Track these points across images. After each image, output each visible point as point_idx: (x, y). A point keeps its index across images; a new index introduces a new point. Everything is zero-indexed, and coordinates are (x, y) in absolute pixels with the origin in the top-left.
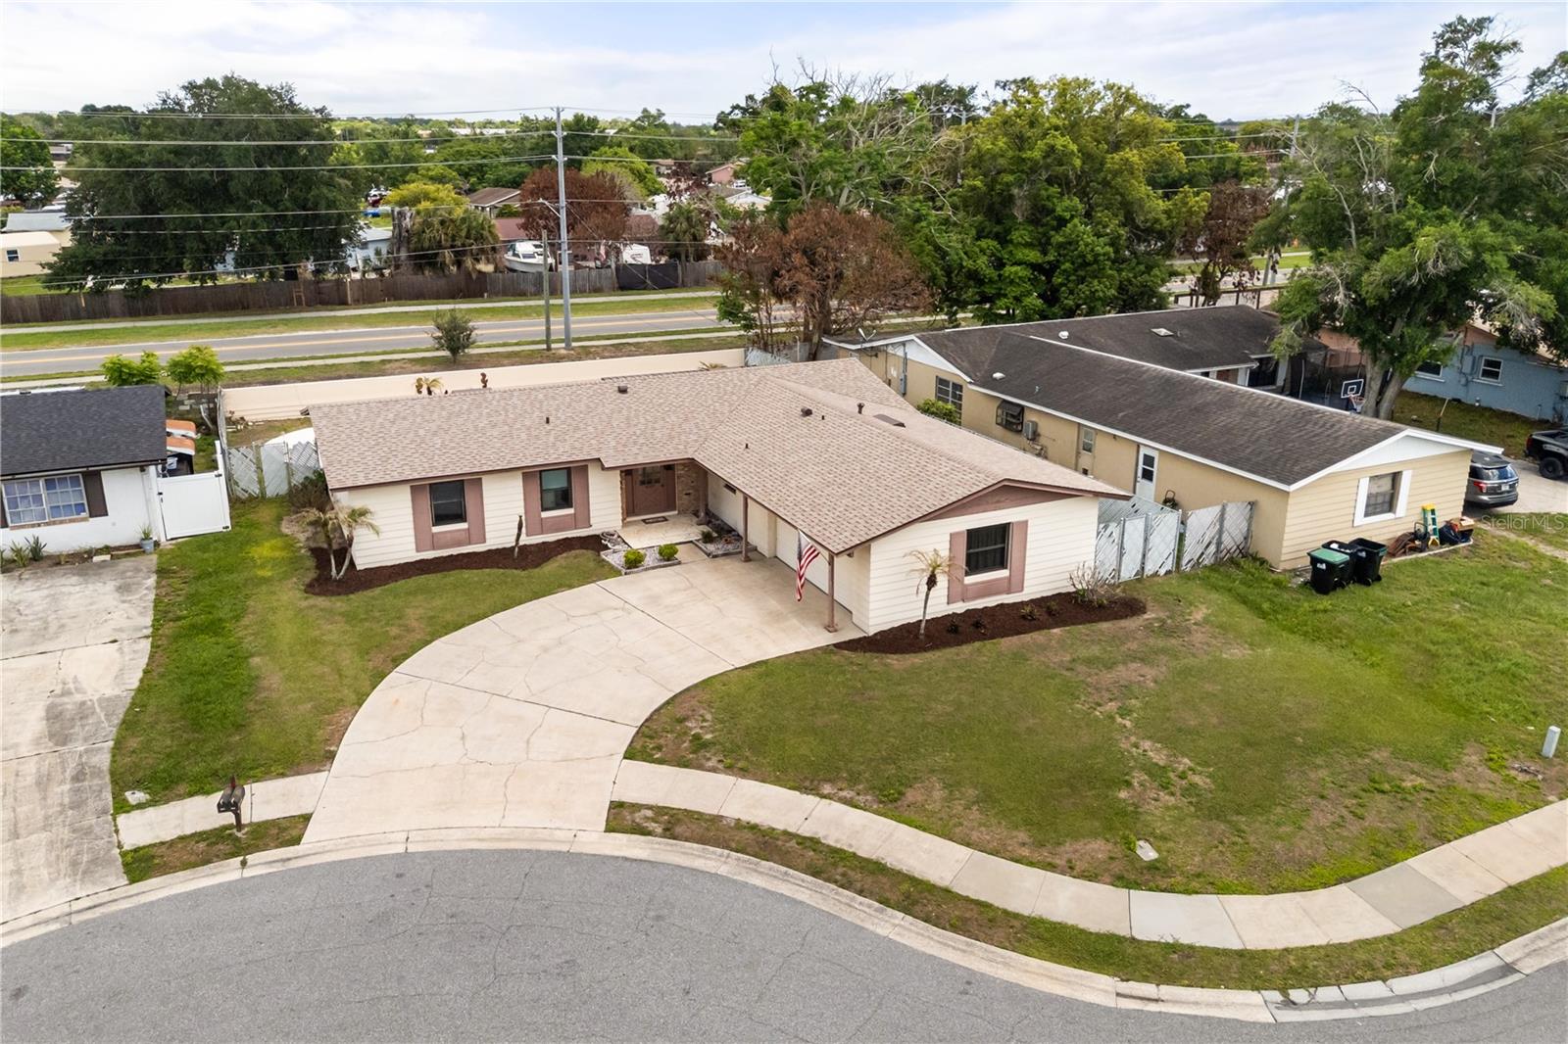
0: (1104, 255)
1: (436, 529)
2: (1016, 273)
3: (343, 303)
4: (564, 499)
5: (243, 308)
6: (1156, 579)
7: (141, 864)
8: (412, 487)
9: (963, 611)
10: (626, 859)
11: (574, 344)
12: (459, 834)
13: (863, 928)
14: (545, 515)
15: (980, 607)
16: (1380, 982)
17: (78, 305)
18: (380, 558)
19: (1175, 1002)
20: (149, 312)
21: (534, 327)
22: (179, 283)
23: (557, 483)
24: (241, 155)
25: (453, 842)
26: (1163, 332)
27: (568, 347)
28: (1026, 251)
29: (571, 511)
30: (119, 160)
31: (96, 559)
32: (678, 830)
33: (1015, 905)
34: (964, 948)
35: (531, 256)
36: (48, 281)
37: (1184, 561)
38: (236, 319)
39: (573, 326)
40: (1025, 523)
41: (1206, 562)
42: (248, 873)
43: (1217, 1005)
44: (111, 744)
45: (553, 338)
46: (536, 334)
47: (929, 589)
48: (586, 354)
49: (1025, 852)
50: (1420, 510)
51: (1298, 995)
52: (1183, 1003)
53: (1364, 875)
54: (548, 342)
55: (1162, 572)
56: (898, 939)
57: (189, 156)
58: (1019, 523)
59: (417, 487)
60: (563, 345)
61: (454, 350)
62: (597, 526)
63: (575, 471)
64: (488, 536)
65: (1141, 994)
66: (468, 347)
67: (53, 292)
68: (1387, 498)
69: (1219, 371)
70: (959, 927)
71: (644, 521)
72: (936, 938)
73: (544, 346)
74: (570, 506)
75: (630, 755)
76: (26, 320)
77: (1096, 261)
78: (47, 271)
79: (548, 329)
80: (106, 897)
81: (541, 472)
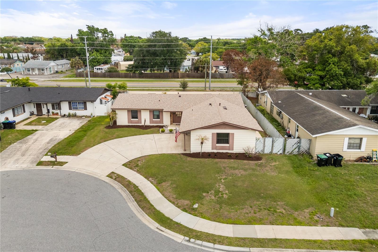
0: (339, 74)
1: (132, 119)
2: (314, 77)
3: (178, 78)
4: (158, 117)
5: (159, 78)
6: (276, 155)
7: (40, 163)
8: (128, 110)
9: (216, 152)
10: (104, 181)
11: (211, 89)
12: (85, 171)
13: (127, 203)
14: (154, 120)
15: (221, 152)
16: (213, 244)
17: (131, 75)
18: (121, 123)
19: (166, 233)
20: (143, 77)
21: (202, 85)
22: (148, 72)
23: (156, 113)
24: (160, 46)
25: (83, 172)
26: (345, 95)
27: (210, 89)
28: (319, 72)
29: (159, 120)
30: (140, 47)
31: (83, 117)
32: (118, 179)
33: (158, 208)
34: (139, 211)
35: (222, 70)
36: (127, 70)
37: (286, 152)
38: (154, 80)
39: (211, 85)
40: (233, 134)
41: (294, 153)
42: (52, 168)
43: (173, 236)
44: (54, 145)
45: (206, 87)
46: (203, 86)
47: (202, 145)
48: (213, 91)
49: (171, 199)
50: (371, 151)
51: (192, 240)
52: (167, 233)
53: (240, 224)
54: (205, 88)
55: (279, 153)
56: (131, 207)
57: (151, 47)
58: (231, 133)
59: (129, 110)
60: (208, 89)
61: (184, 88)
62: (165, 124)
63: (161, 111)
64: (142, 122)
65: (161, 229)
66: (187, 88)
67: (127, 72)
68: (358, 145)
69: (359, 108)
70: (143, 208)
71: (176, 125)
72: (137, 208)
73: (204, 89)
74: (159, 119)
75: (123, 165)
76: (122, 77)
77: (336, 75)
78: (127, 68)
79: (205, 85)
80: (32, 167)
81: (153, 111)
